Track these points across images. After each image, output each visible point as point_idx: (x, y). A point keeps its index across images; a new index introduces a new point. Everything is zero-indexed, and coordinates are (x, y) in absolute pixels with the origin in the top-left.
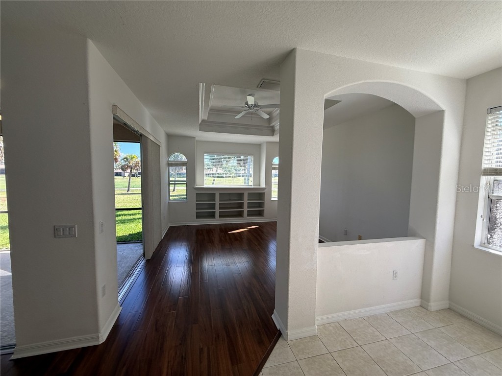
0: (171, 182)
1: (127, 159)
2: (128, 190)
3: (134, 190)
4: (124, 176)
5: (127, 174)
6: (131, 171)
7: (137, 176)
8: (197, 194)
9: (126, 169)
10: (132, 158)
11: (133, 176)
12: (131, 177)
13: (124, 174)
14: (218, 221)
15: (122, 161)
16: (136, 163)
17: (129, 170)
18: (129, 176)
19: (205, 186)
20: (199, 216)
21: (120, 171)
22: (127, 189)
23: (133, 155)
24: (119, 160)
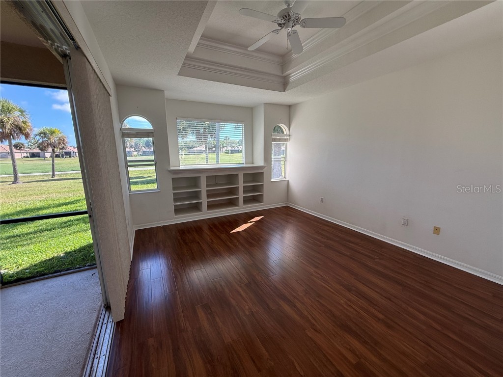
0: (129, 164)
1: (45, 134)
2: (53, 175)
3: (61, 174)
4: (45, 157)
5: (48, 155)
6: (53, 150)
7: (63, 157)
8: (172, 178)
9: (45, 147)
10: (52, 133)
11: (57, 156)
12: (55, 159)
13: (44, 155)
14: (205, 214)
15: (38, 137)
16: (60, 139)
17: (50, 150)
18: (51, 157)
19: (182, 167)
20: (178, 210)
21: (38, 151)
22: (51, 173)
23: (54, 129)
24: (32, 136)
